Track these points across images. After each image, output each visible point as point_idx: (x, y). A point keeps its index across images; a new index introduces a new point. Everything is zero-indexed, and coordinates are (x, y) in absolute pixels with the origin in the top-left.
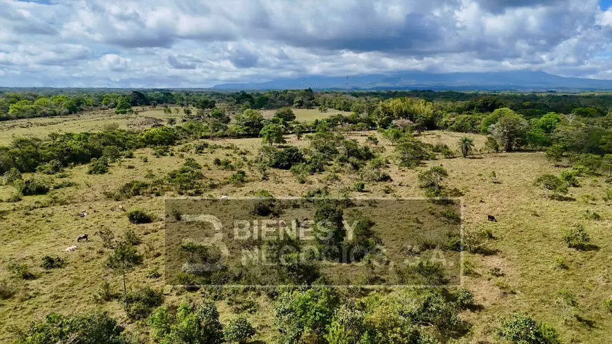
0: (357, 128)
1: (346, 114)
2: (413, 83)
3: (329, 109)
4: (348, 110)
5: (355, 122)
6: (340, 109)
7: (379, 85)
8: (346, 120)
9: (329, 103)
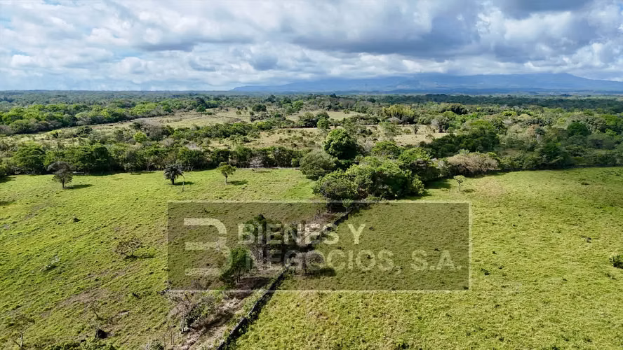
0: (368, 123)
1: (362, 115)
2: (433, 87)
3: (351, 112)
4: (365, 112)
5: (367, 119)
6: (359, 112)
7: (399, 87)
8: (362, 118)
9: (351, 107)
